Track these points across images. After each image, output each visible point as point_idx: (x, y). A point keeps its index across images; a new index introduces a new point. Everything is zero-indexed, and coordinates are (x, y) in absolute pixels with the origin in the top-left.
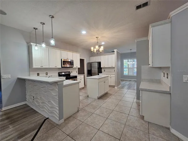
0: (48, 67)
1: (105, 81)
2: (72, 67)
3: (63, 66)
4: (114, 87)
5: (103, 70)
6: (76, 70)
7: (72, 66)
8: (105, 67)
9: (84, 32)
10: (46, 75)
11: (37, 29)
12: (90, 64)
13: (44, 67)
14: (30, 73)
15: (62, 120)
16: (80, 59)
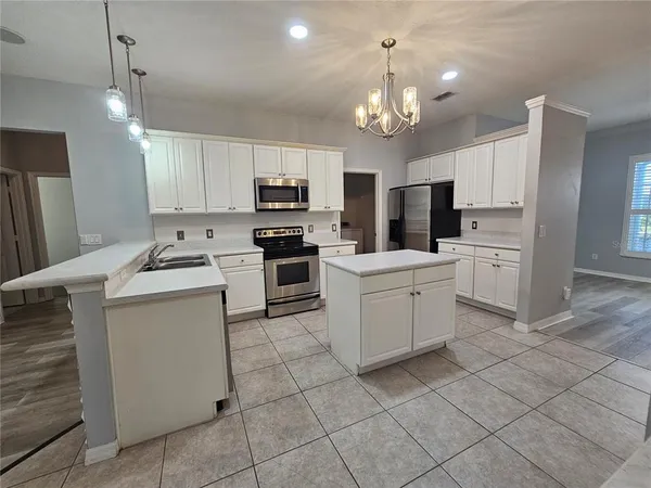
0: (201, 210)
1: (417, 289)
2: (306, 210)
3: (261, 205)
4: (508, 317)
5: (465, 223)
6: (330, 221)
7: (303, 205)
8: (475, 206)
9: (299, 32)
10: (208, 237)
11: (144, 74)
12: (400, 196)
13: (186, 211)
14: (156, 230)
15: (110, 445)
16: (345, 174)
